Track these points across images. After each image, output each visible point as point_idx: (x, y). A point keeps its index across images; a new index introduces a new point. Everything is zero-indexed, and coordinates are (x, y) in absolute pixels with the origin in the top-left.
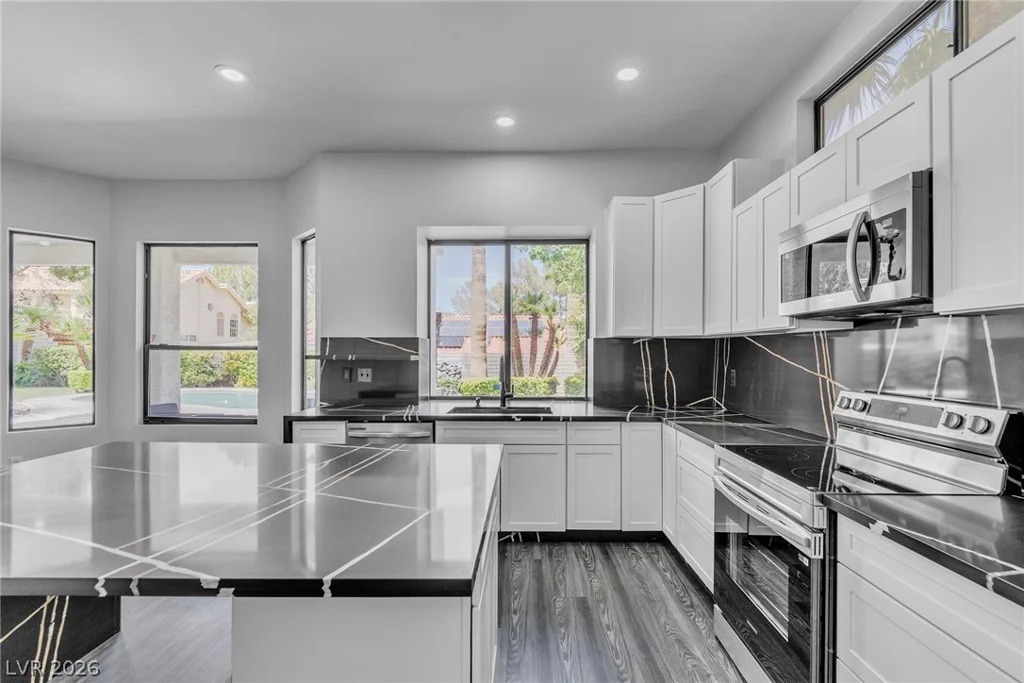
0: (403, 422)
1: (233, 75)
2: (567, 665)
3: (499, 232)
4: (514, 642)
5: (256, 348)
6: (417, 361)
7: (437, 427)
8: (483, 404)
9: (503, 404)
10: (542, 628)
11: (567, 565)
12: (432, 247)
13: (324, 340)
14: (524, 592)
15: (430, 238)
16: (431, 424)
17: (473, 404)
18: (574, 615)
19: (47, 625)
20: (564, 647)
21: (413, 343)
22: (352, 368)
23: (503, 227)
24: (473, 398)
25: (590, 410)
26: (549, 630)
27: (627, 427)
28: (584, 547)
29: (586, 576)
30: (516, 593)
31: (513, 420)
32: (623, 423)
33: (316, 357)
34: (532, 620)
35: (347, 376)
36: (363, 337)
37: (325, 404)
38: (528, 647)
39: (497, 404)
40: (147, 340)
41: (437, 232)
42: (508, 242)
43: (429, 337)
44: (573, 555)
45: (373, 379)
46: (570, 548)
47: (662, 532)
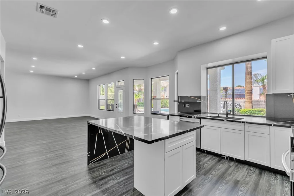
0: (192, 118)
1: (156, 43)
2: (218, 192)
3: (230, 61)
4: (206, 180)
5: (168, 99)
6: (201, 102)
7: (201, 120)
8: (220, 115)
9: (227, 116)
10: (217, 181)
11: (240, 170)
12: (208, 70)
13: (179, 97)
14: (218, 172)
15: (207, 67)
16: (199, 119)
17: (217, 115)
18: (231, 183)
19: (127, 143)
20: (220, 188)
21: (200, 97)
22: (185, 103)
23: (232, 59)
24: (216, 114)
25: (264, 121)
26: (219, 183)
27: (273, 128)
28: (252, 168)
29: (245, 175)
30: (216, 171)
31: (224, 120)
32: (271, 126)
33: (177, 101)
34: (216, 178)
35: (184, 106)
36: (187, 96)
37: (179, 112)
38: (210, 183)
39: (225, 116)
40: (151, 98)
41: (210, 65)
42: (233, 64)
43: (207, 95)
44: (246, 169)
45: (190, 107)
46: (246, 167)
47: (285, 172)
